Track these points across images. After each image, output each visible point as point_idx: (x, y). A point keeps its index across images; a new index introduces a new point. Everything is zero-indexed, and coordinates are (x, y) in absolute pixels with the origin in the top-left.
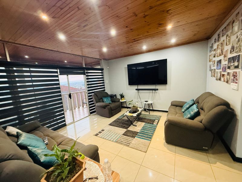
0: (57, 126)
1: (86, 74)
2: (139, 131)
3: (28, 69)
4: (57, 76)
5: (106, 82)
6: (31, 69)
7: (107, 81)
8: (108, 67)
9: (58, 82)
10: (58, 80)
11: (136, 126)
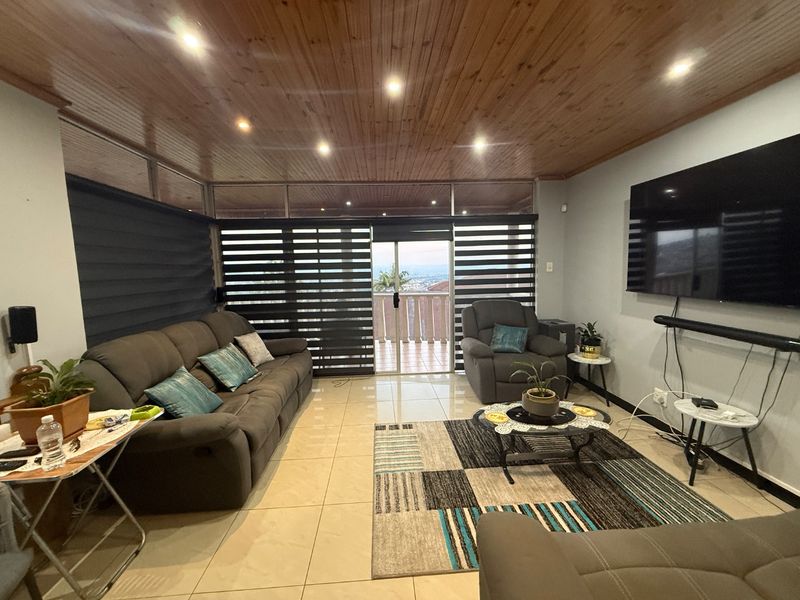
0: (358, 366)
1: (456, 239)
2: (490, 505)
3: (314, 231)
4: (367, 246)
5: (547, 266)
6: (321, 231)
7: (550, 265)
8: (564, 209)
9: (368, 260)
10: (368, 255)
11: (512, 482)
